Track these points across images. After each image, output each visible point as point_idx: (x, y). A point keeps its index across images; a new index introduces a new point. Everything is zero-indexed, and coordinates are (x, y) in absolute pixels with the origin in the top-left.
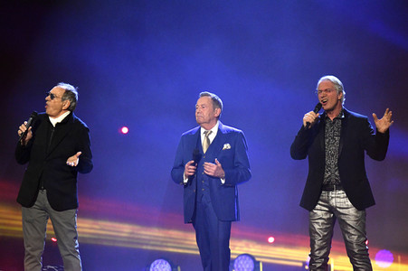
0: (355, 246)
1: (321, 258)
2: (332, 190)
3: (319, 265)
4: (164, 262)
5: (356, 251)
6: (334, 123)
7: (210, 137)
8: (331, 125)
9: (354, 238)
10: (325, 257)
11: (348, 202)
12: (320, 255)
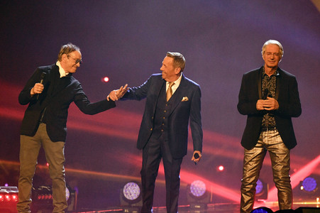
0: (280, 173)
1: (250, 184)
2: (265, 131)
3: (247, 190)
4: (134, 184)
5: (280, 177)
6: (270, 79)
7: (172, 88)
8: (268, 80)
9: (280, 168)
10: (254, 183)
11: (279, 139)
12: (249, 182)
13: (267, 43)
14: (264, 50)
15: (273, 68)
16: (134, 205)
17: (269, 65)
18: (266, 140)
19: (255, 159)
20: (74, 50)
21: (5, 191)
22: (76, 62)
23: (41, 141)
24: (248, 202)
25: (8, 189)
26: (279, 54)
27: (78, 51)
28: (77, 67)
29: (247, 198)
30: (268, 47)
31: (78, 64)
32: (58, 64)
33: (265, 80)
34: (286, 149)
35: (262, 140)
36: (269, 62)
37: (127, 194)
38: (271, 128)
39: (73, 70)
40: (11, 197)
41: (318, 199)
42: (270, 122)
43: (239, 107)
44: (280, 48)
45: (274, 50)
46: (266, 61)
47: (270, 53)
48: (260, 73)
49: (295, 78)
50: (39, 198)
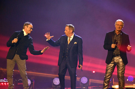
0: (120, 74)
1: (108, 79)
2: (115, 57)
4: (58, 79)
5: (120, 76)
8: (117, 36)
9: (120, 72)
10: (110, 78)
11: (121, 60)
12: (108, 78)
13: (117, 21)
14: (116, 23)
15: (119, 31)
16: (58, 87)
17: (118, 29)
18: (115, 61)
19: (111, 69)
20: (29, 24)
21: (4, 81)
22: (31, 29)
23: (16, 61)
24: (106, 86)
25: (5, 81)
26: (122, 26)
27: (31, 24)
28: (31, 31)
29: (106, 84)
30: (117, 22)
31: (32, 30)
32: (23, 30)
33: (115, 36)
34: (123, 64)
35: (114, 61)
36: (117, 28)
37: (55, 82)
38: (117, 56)
39: (29, 32)
40: (7, 84)
41: (134, 85)
42: (117, 53)
43: (104, 46)
44: (123, 23)
45: (120, 24)
46: (116, 28)
47: (118, 25)
48: (113, 33)
49: (128, 35)
50: (18, 84)
